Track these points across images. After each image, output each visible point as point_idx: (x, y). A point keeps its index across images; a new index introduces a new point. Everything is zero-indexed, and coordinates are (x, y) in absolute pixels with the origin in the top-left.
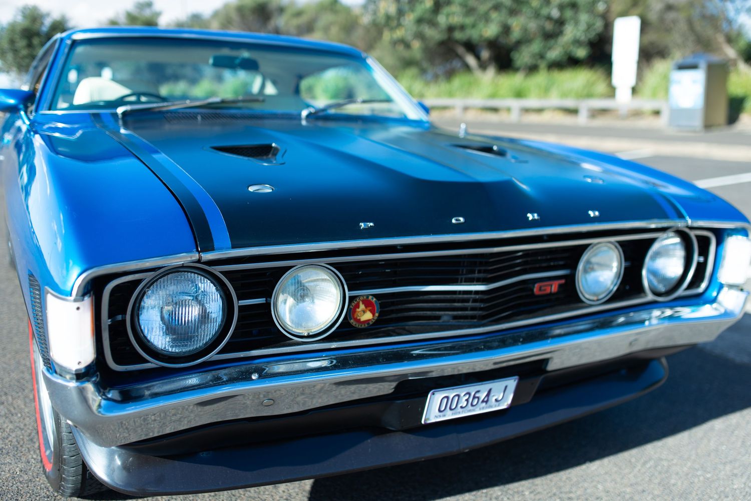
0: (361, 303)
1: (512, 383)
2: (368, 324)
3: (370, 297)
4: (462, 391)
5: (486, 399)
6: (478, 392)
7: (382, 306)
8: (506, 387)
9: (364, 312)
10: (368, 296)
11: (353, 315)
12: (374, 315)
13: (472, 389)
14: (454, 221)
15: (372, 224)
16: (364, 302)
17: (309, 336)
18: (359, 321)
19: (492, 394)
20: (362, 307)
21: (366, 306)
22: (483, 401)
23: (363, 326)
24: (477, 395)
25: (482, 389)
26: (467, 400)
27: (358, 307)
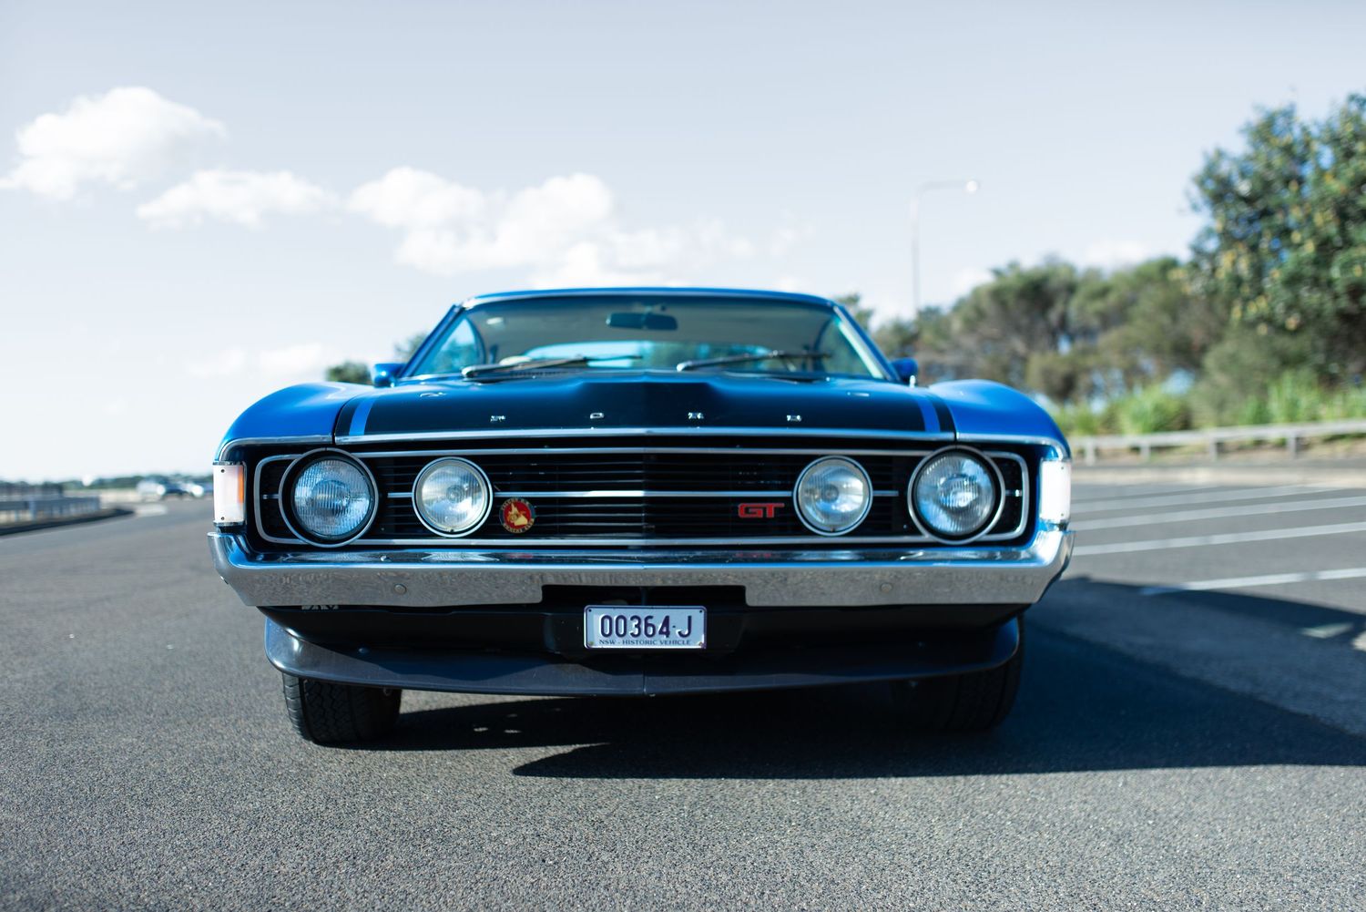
0: (513, 506)
1: (698, 615)
2: (523, 529)
3: (523, 501)
4: (629, 612)
5: (665, 630)
6: (651, 617)
7: (538, 511)
8: (690, 618)
9: (518, 516)
10: (520, 499)
11: (506, 518)
12: (528, 520)
13: (643, 612)
14: (592, 417)
15: (503, 418)
16: (516, 505)
17: (452, 533)
18: (512, 525)
19: (671, 623)
20: (515, 510)
21: (520, 510)
22: (661, 632)
23: (518, 531)
24: (650, 621)
25: (658, 614)
26: (638, 626)
27: (511, 510)
